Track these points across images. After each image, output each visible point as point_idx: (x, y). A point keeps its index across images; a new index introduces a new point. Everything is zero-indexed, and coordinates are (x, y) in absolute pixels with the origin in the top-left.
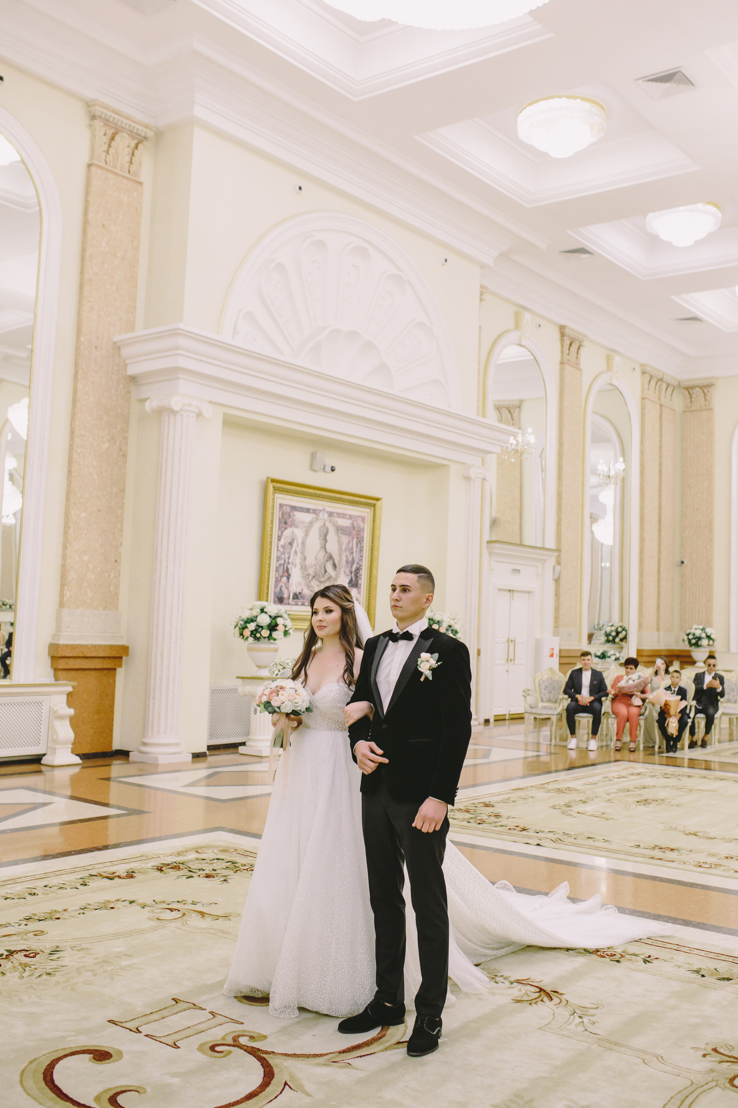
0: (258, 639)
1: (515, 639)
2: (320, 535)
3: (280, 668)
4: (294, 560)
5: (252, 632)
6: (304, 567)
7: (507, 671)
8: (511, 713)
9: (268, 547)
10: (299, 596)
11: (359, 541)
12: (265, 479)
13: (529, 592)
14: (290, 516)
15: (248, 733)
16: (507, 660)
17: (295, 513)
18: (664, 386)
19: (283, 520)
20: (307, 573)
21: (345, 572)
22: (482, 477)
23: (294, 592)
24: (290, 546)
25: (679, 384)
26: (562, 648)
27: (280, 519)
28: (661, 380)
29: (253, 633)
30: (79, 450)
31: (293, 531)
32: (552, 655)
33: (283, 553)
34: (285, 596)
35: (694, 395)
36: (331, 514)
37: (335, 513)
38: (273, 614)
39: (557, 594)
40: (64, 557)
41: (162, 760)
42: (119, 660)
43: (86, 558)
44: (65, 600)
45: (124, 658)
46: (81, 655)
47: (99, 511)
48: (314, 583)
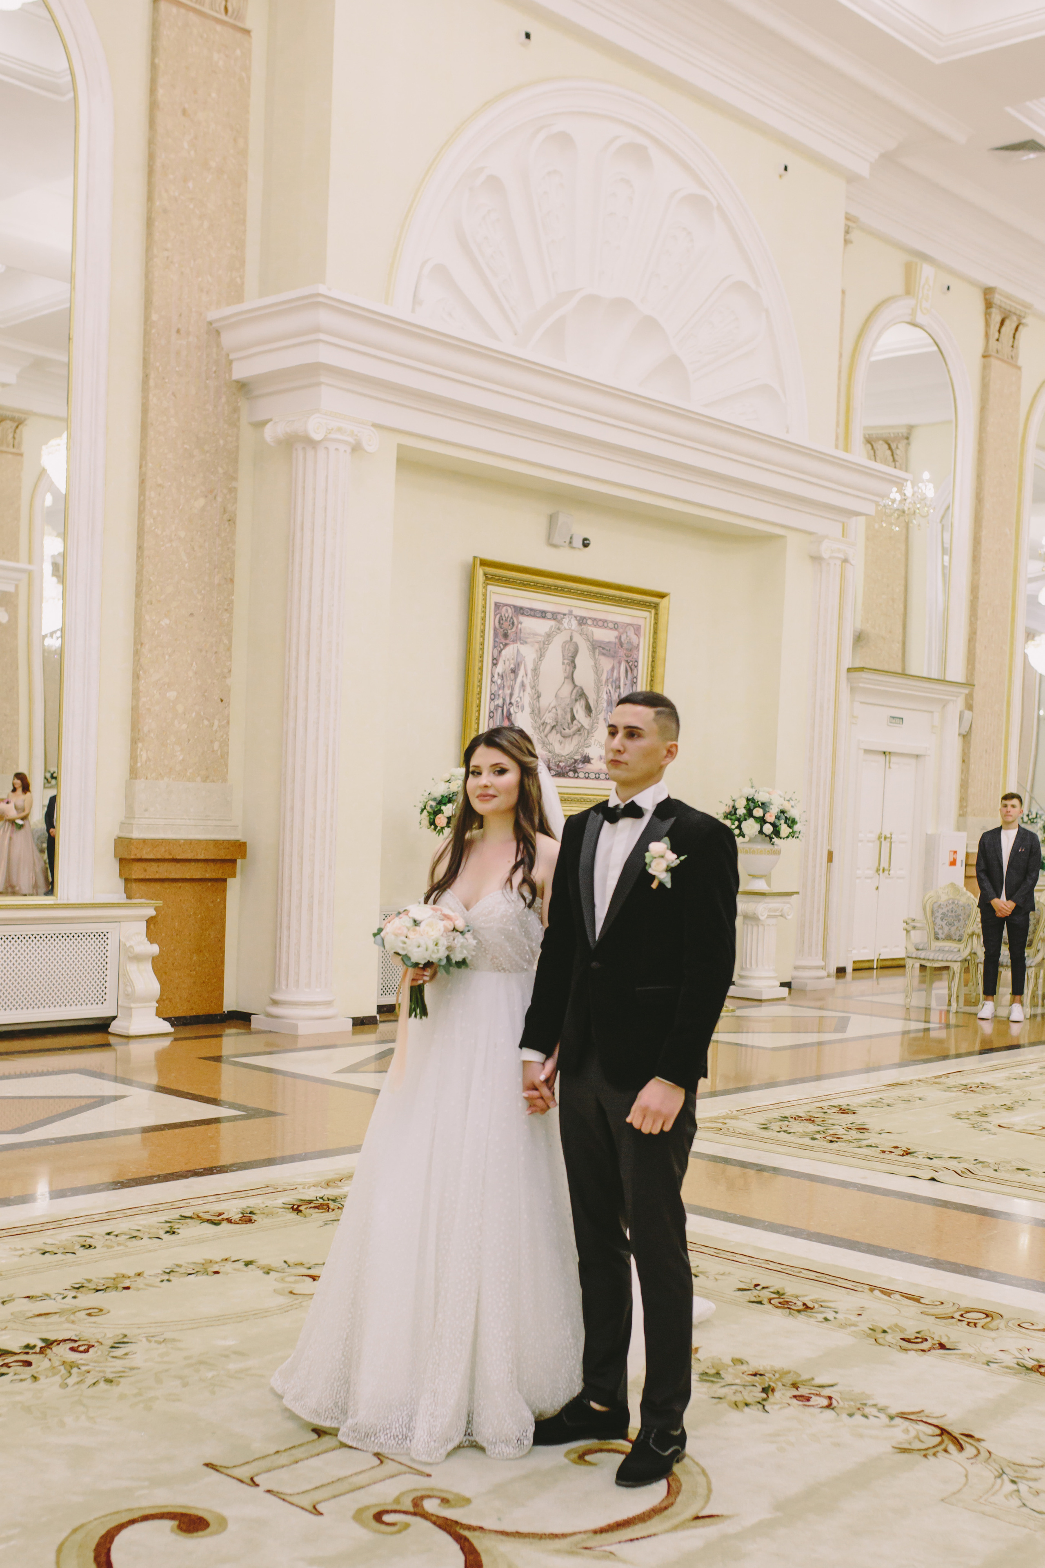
1: (891, 834)
2: (563, 656)
7: (877, 888)
8: (883, 957)
9: (476, 677)
11: (630, 667)
12: (470, 560)
13: (917, 756)
14: (513, 623)
16: (878, 870)
17: (522, 618)
19: (502, 630)
20: (542, 721)
21: (606, 720)
22: (841, 556)
24: (512, 676)
27: (495, 629)
30: (155, 512)
31: (518, 650)
32: (953, 863)
36: (582, 621)
37: (590, 618)
39: (965, 760)
40: (136, 694)
41: (304, 1029)
42: (230, 864)
43: (172, 695)
44: (139, 765)
45: (239, 861)
46: (167, 856)
47: (191, 615)
48: (554, 738)
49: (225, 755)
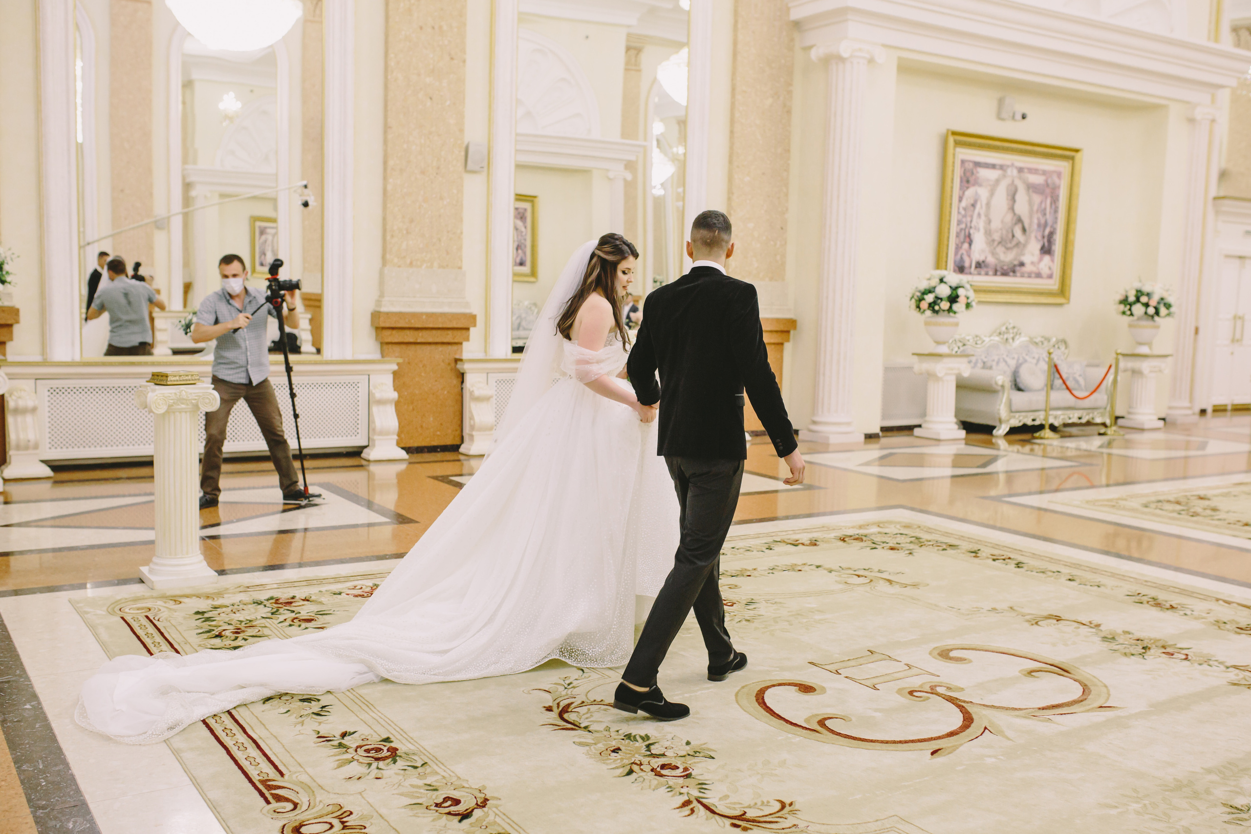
0: (936, 312)
1: (1244, 315)
2: (1007, 195)
3: (960, 344)
4: (977, 224)
5: (930, 304)
6: (988, 232)
7: (1232, 353)
8: (1235, 403)
9: (948, 209)
10: (983, 265)
11: (1053, 200)
12: (944, 131)
14: (973, 173)
15: (924, 415)
16: (1233, 341)
17: (980, 170)
19: (965, 178)
20: (992, 239)
21: (1036, 237)
22: (1210, 118)
23: (977, 260)
24: (972, 208)
27: (961, 177)
29: (931, 306)
30: (741, 108)
31: (976, 191)
33: (965, 216)
34: (967, 264)
36: (1020, 170)
37: (1025, 168)
38: (954, 285)
41: (834, 440)
42: (786, 334)
43: (751, 225)
45: (792, 332)
47: (764, 174)
48: (1000, 250)
49: (783, 264)
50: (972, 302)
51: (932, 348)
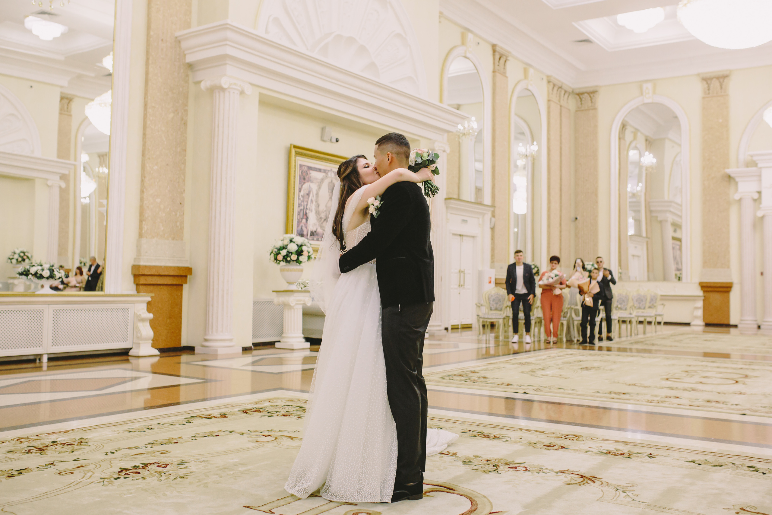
0: (288, 262)
1: (464, 270)
2: (329, 189)
3: (302, 286)
4: (311, 207)
5: (284, 257)
6: (318, 212)
7: (459, 293)
8: (463, 323)
9: (292, 196)
10: (315, 234)
12: (289, 145)
13: (473, 237)
14: (307, 174)
15: (281, 333)
16: (459, 286)
17: (311, 172)
18: (563, 92)
19: (303, 177)
20: (320, 217)
23: (311, 230)
24: (307, 196)
25: (573, 92)
26: (497, 277)
27: (300, 176)
28: (560, 87)
30: (151, 118)
32: (490, 282)
33: (303, 201)
34: (305, 233)
35: (583, 99)
38: (299, 244)
39: (493, 239)
40: (142, 200)
41: (220, 351)
42: (184, 278)
43: (158, 200)
44: (143, 231)
45: (188, 276)
46: (156, 273)
47: (167, 165)
49: (182, 228)
50: (311, 255)
51: (285, 287)
